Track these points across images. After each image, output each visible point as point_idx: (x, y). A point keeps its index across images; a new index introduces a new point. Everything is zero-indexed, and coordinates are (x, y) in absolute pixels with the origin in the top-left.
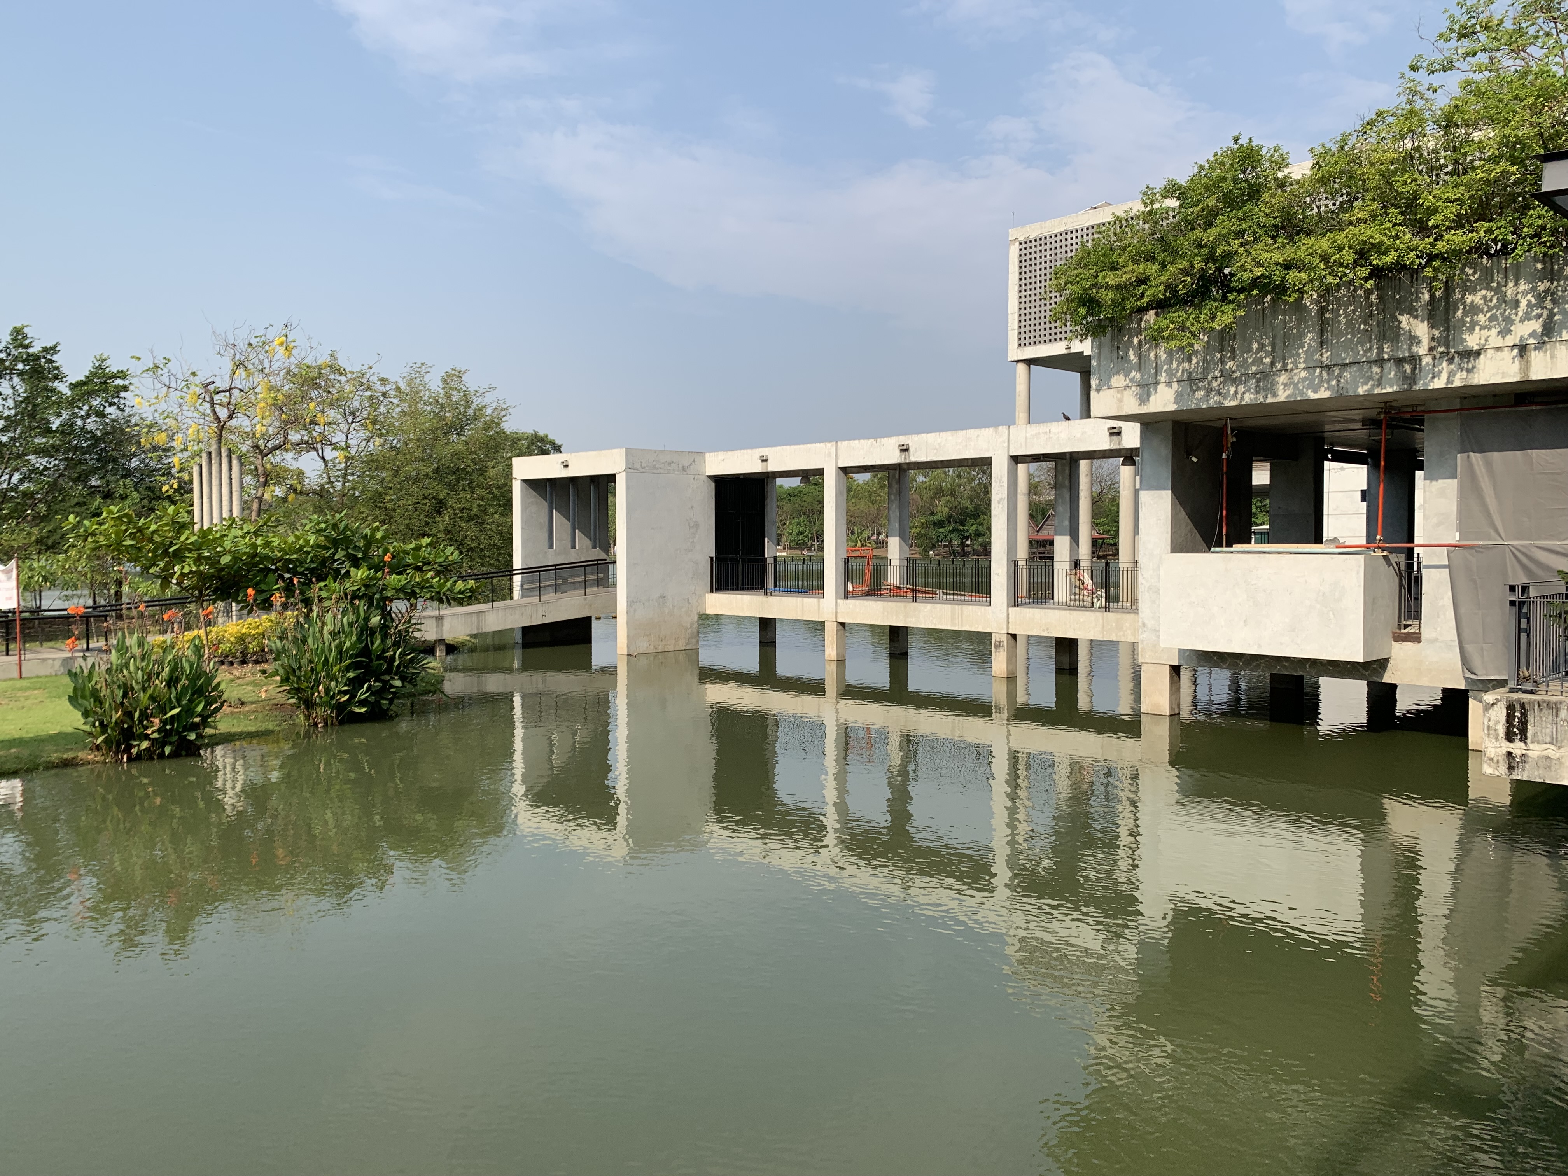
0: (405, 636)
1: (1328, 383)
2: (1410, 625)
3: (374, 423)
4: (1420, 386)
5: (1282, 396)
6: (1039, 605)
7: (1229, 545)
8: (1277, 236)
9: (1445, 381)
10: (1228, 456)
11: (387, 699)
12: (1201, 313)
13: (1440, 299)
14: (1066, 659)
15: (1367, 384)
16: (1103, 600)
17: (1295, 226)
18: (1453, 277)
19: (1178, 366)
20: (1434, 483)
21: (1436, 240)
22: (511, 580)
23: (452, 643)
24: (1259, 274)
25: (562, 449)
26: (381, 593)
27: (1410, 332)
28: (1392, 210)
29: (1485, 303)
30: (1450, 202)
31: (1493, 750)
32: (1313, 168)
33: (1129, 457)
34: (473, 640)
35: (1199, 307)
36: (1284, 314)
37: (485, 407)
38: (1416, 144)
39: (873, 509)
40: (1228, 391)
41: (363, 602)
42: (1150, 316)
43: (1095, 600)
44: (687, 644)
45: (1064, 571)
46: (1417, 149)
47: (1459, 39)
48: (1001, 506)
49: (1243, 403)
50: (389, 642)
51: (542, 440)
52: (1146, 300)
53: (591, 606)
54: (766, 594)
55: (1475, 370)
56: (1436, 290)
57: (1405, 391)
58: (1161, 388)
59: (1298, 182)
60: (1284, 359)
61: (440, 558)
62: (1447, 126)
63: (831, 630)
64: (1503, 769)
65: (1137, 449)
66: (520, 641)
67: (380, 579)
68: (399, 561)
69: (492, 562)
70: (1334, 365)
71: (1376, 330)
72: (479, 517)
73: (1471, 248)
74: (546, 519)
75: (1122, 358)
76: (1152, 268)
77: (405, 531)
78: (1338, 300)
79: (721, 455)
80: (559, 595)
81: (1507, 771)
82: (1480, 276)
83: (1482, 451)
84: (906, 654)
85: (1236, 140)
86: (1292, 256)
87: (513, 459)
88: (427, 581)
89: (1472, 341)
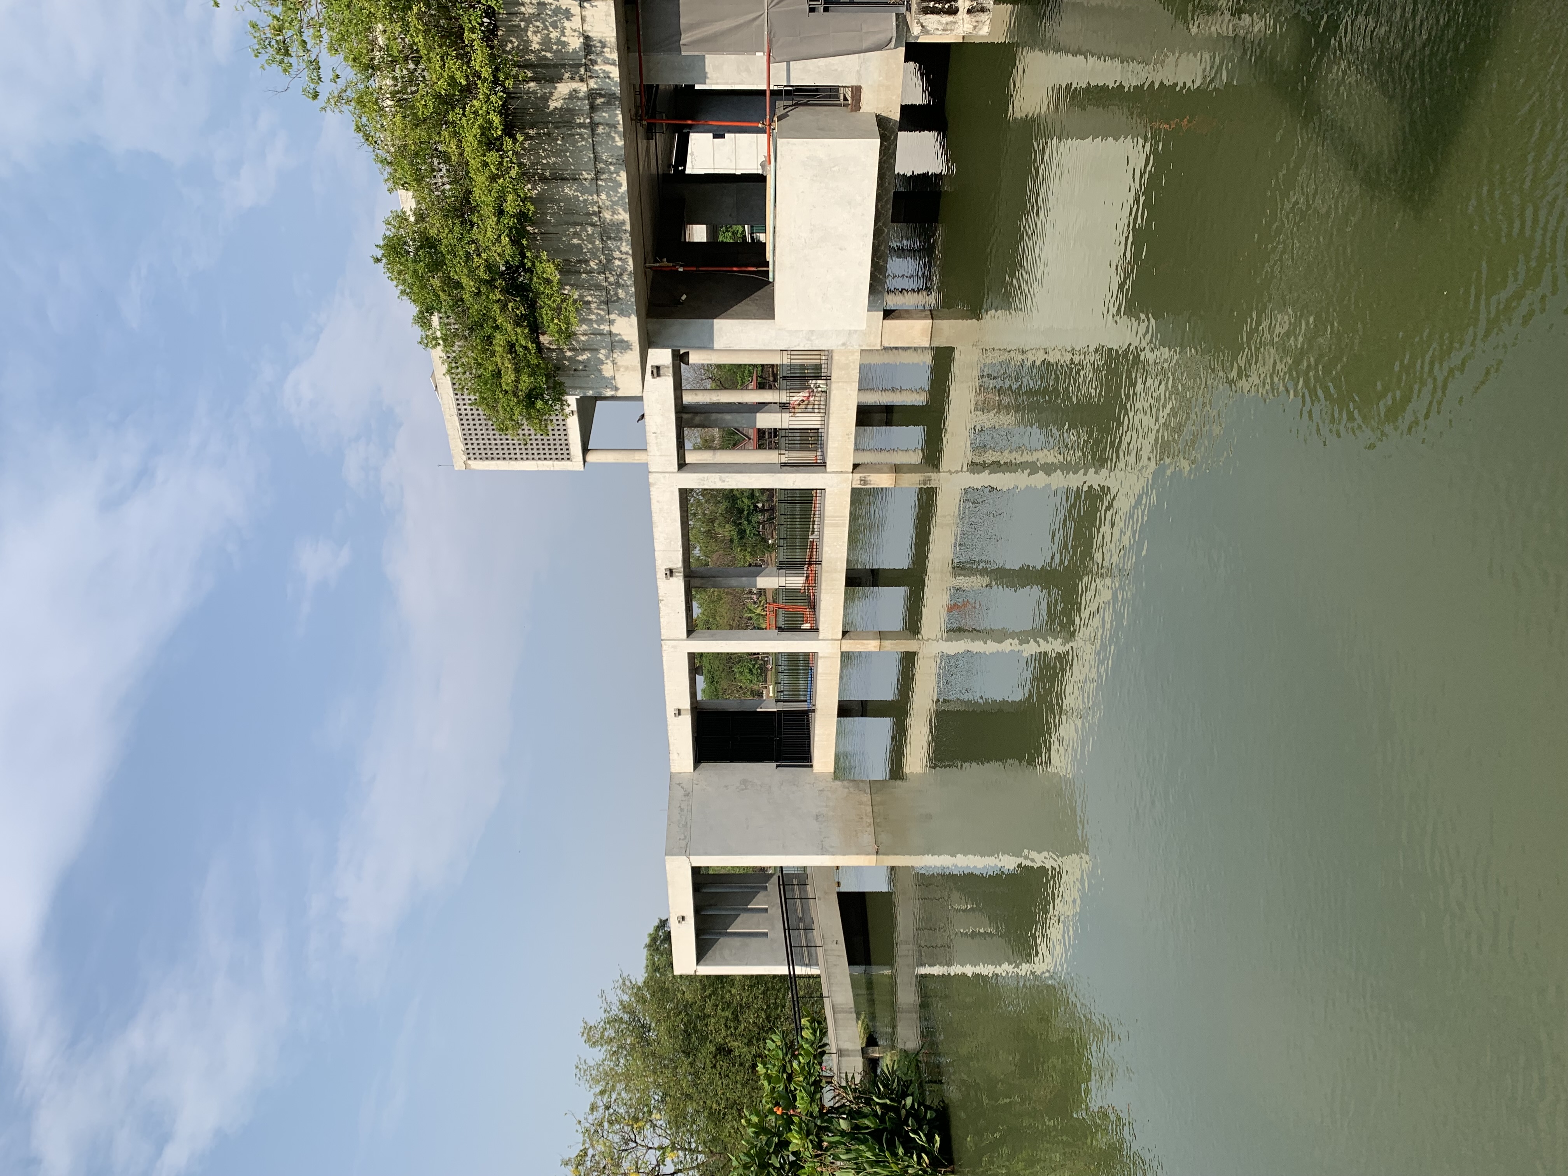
0: (860, 1092)
1: (612, 173)
2: (844, 96)
3: (637, 1120)
4: (617, 90)
5: (624, 216)
6: (824, 442)
7: (767, 264)
8: (471, 221)
9: (613, 67)
10: (681, 266)
11: (926, 1113)
12: (543, 293)
13: (535, 72)
14: (877, 417)
15: (614, 138)
16: (819, 382)
17: (461, 204)
18: (514, 61)
19: (594, 314)
20: (709, 75)
21: (479, 77)
22: (800, 977)
23: (865, 1040)
24: (507, 239)
25: (664, 918)
26: (815, 1118)
27: (565, 99)
28: (450, 117)
29: (540, 32)
30: (444, 65)
31: (966, 26)
32: (407, 190)
33: (680, 358)
34: (863, 1017)
35: (537, 294)
36: (546, 214)
37: (621, 1002)
38: (388, 96)
39: (727, 598)
40: (618, 266)
41: (825, 1138)
42: (545, 340)
43: (819, 389)
44: (865, 792)
45: (791, 419)
46: (393, 94)
47: (290, 55)
48: (727, 480)
49: (630, 252)
50: (866, 1110)
51: (654, 939)
52: (530, 345)
53: (826, 893)
54: (814, 711)
55: (603, 40)
56: (526, 77)
57: (621, 103)
58: (615, 329)
59: (418, 203)
60: (588, 214)
61: (778, 1055)
62: (372, 68)
63: (850, 646)
64: (984, 17)
65: (673, 351)
66: (863, 967)
67: (801, 1119)
68: (781, 1097)
69: (781, 996)
70: (595, 167)
71: (563, 130)
72: (735, 1010)
73: (487, 46)
74: (737, 941)
75: (585, 366)
76: (499, 339)
77: (749, 1088)
78: (533, 164)
79: (673, 756)
80: (815, 926)
81: (986, 13)
82: (514, 37)
83: (680, 34)
84: (873, 570)
85: (378, 260)
86: (491, 208)
87: (675, 973)
88: (802, 1069)
89: (575, 43)
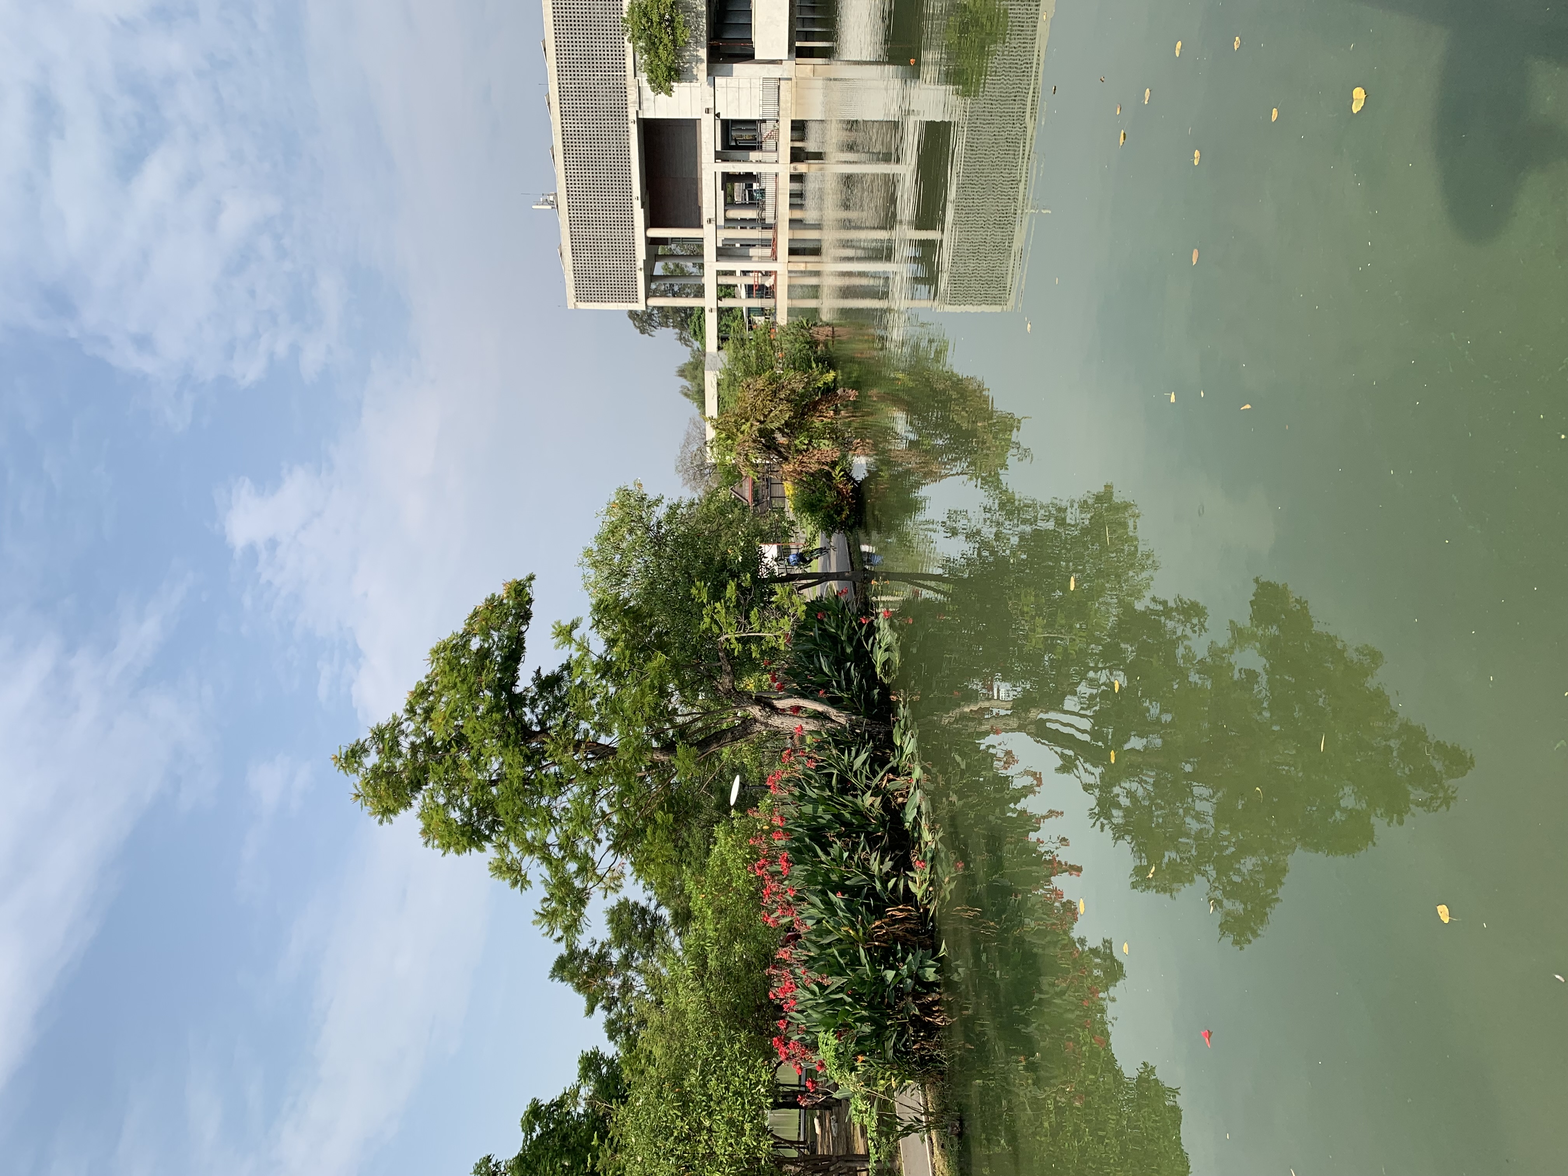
19: (692, 47)
40: (701, 29)
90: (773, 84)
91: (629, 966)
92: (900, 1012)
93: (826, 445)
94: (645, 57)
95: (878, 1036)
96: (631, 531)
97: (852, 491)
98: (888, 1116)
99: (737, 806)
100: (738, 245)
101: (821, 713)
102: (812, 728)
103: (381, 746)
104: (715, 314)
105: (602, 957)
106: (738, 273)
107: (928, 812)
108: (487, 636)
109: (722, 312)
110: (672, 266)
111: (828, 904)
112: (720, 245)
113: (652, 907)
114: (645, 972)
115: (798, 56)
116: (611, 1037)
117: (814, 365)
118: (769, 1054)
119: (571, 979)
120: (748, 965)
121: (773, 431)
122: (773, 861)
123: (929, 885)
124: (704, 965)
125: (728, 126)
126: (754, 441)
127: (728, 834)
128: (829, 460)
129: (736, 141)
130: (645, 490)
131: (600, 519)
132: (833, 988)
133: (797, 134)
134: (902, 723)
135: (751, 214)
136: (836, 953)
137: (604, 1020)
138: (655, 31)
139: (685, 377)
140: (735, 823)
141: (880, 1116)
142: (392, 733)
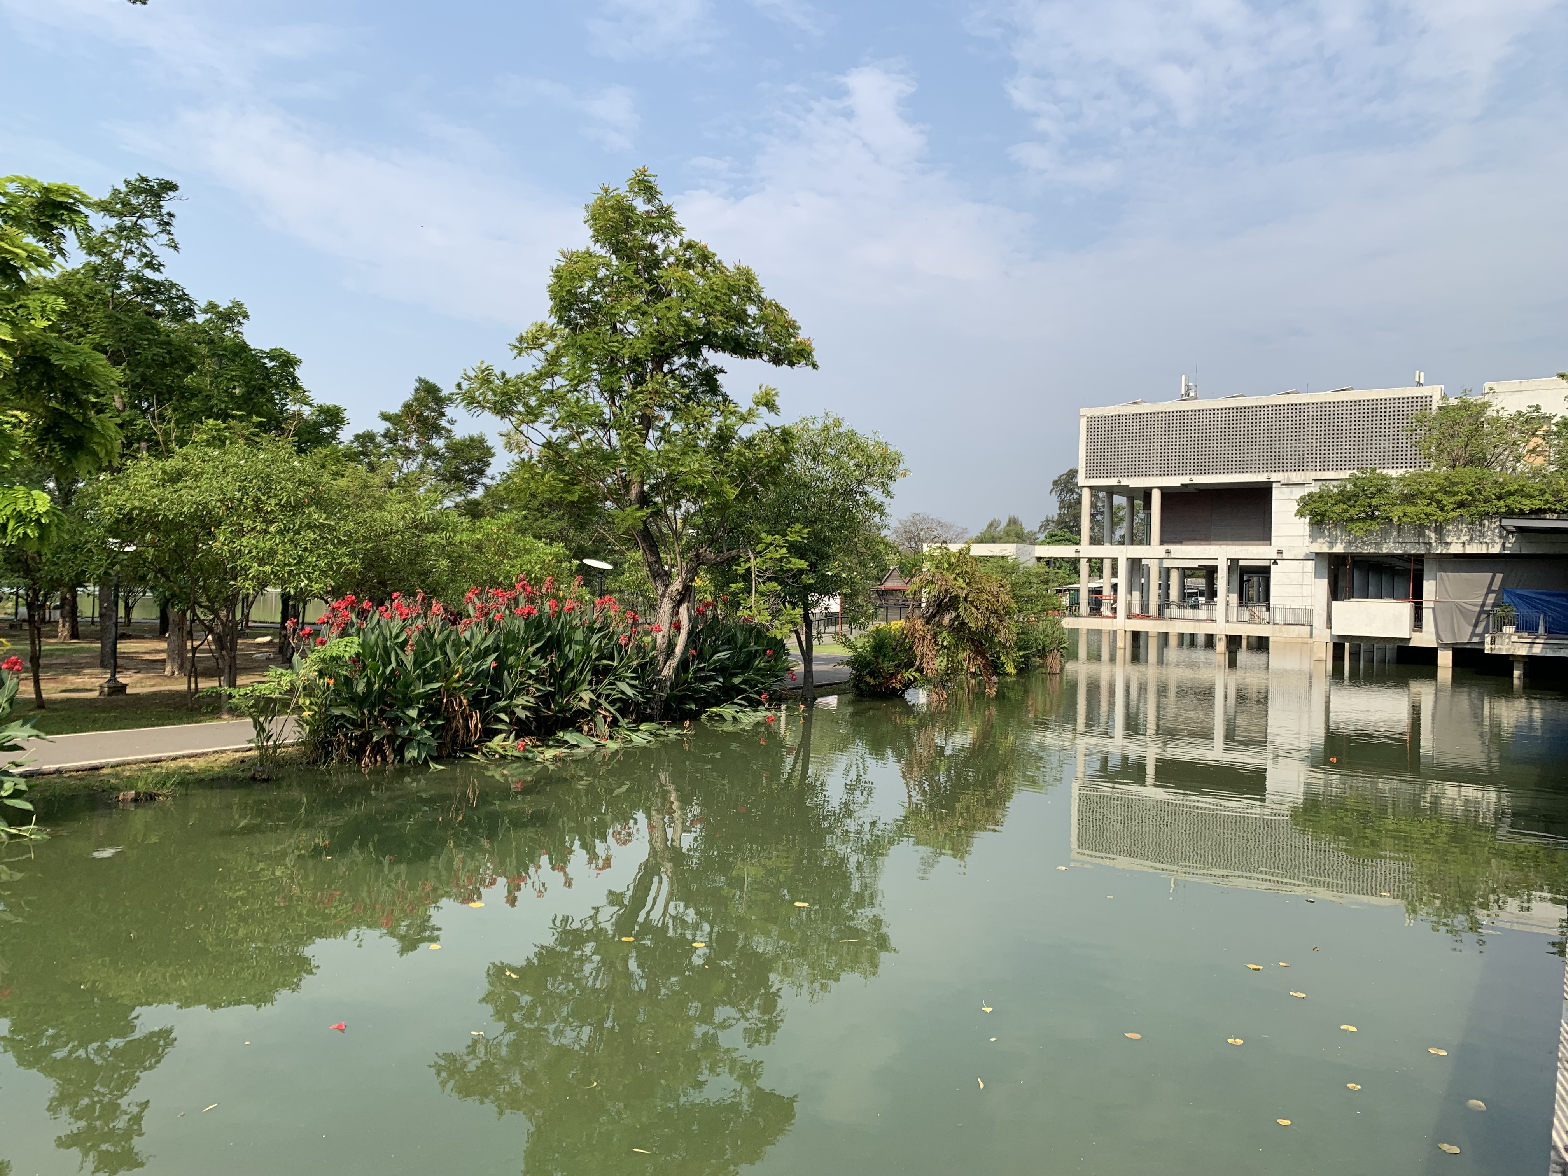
1: (1400, 548)
2: (1418, 627)
4: (1431, 551)
5: (1384, 551)
9: (1440, 551)
13: (1441, 528)
19: (1345, 538)
20: (1429, 581)
27: (1429, 535)
29: (1452, 530)
55: (1449, 548)
57: (1425, 552)
60: (1385, 539)
70: (1403, 543)
71: (1418, 534)
83: (1446, 572)
90: (1306, 619)
91: (427, 457)
92: (376, 723)
93: (941, 663)
94: (1336, 490)
95: (352, 700)
96: (857, 465)
97: (894, 688)
98: (275, 707)
99: (582, 565)
100: (1143, 581)
101: (673, 651)
102: (659, 641)
103: (654, 215)
104: (1073, 555)
105: (437, 430)
106: (1114, 580)
107: (573, 755)
108: (759, 321)
109: (1074, 563)
110: (1121, 513)
111: (486, 653)
112: (1144, 562)
113: (485, 480)
114: (422, 471)
115: (1335, 645)
116: (357, 437)
117: (1021, 653)
118: (337, 592)
119: (416, 399)
120: (426, 573)
121: (956, 610)
122: (531, 600)
123: (501, 755)
124: (428, 530)
125: (1264, 573)
126: (946, 591)
127: (556, 556)
128: (925, 665)
129: (1248, 581)
130: (900, 480)
131: (871, 435)
132: (402, 656)
133: (1254, 642)
134: (662, 732)
135: (1174, 594)
136: (436, 660)
137: (375, 431)
138: (1363, 501)
139: (1008, 525)
140: (565, 564)
141: (274, 700)
142: (666, 227)
